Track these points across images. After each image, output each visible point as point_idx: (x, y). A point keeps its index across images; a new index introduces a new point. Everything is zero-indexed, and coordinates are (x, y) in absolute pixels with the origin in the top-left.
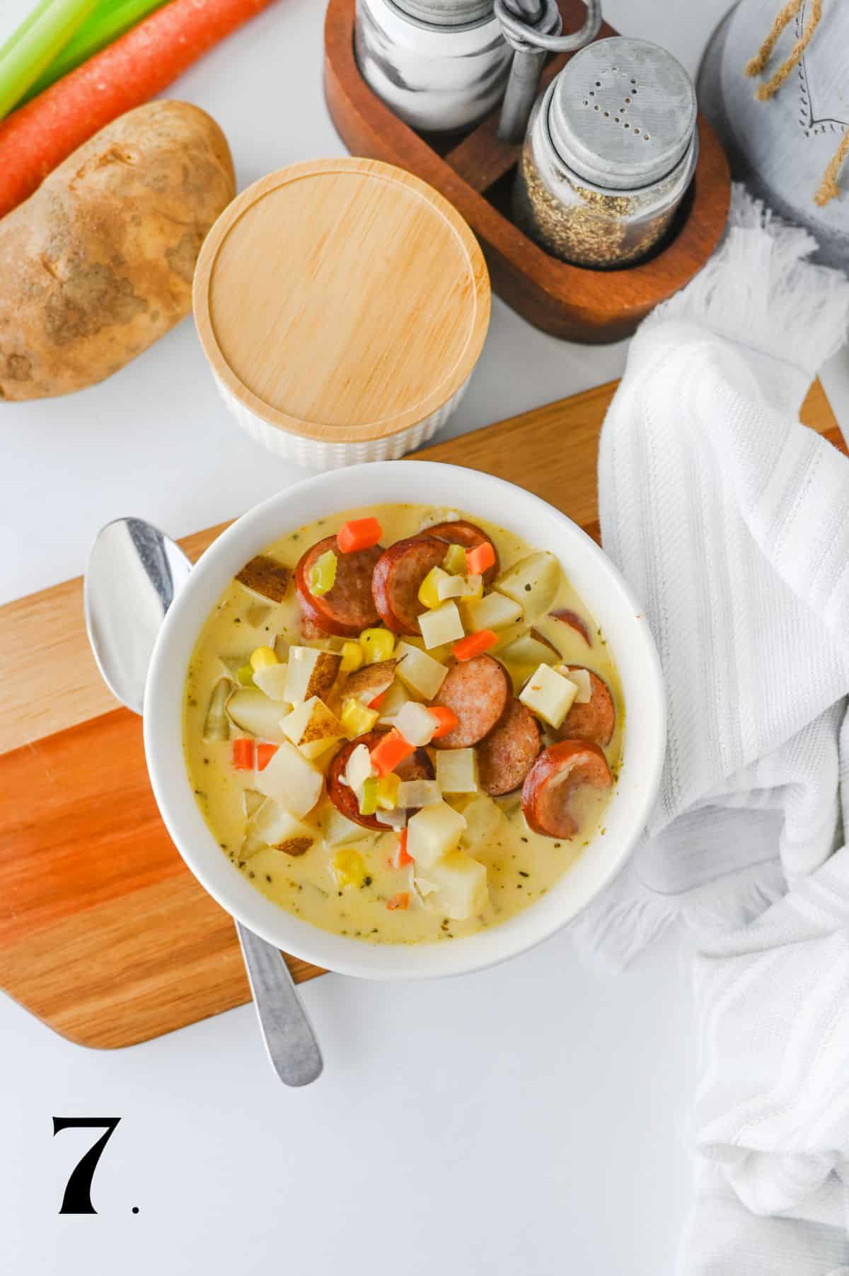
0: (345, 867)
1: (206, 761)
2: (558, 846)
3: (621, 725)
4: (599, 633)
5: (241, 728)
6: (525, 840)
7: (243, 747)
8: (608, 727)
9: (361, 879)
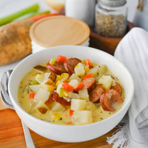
0: (55, 115)
1: (23, 97)
2: (110, 113)
3: (124, 92)
4: (117, 78)
5: (32, 91)
6: (101, 112)
7: (32, 94)
8: (121, 91)
9: (59, 118)
